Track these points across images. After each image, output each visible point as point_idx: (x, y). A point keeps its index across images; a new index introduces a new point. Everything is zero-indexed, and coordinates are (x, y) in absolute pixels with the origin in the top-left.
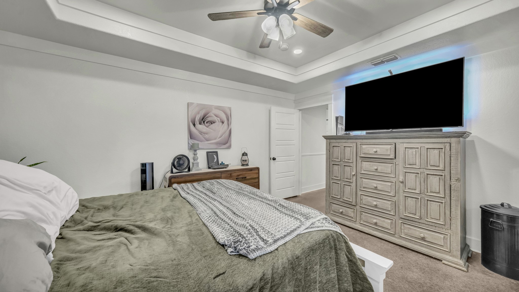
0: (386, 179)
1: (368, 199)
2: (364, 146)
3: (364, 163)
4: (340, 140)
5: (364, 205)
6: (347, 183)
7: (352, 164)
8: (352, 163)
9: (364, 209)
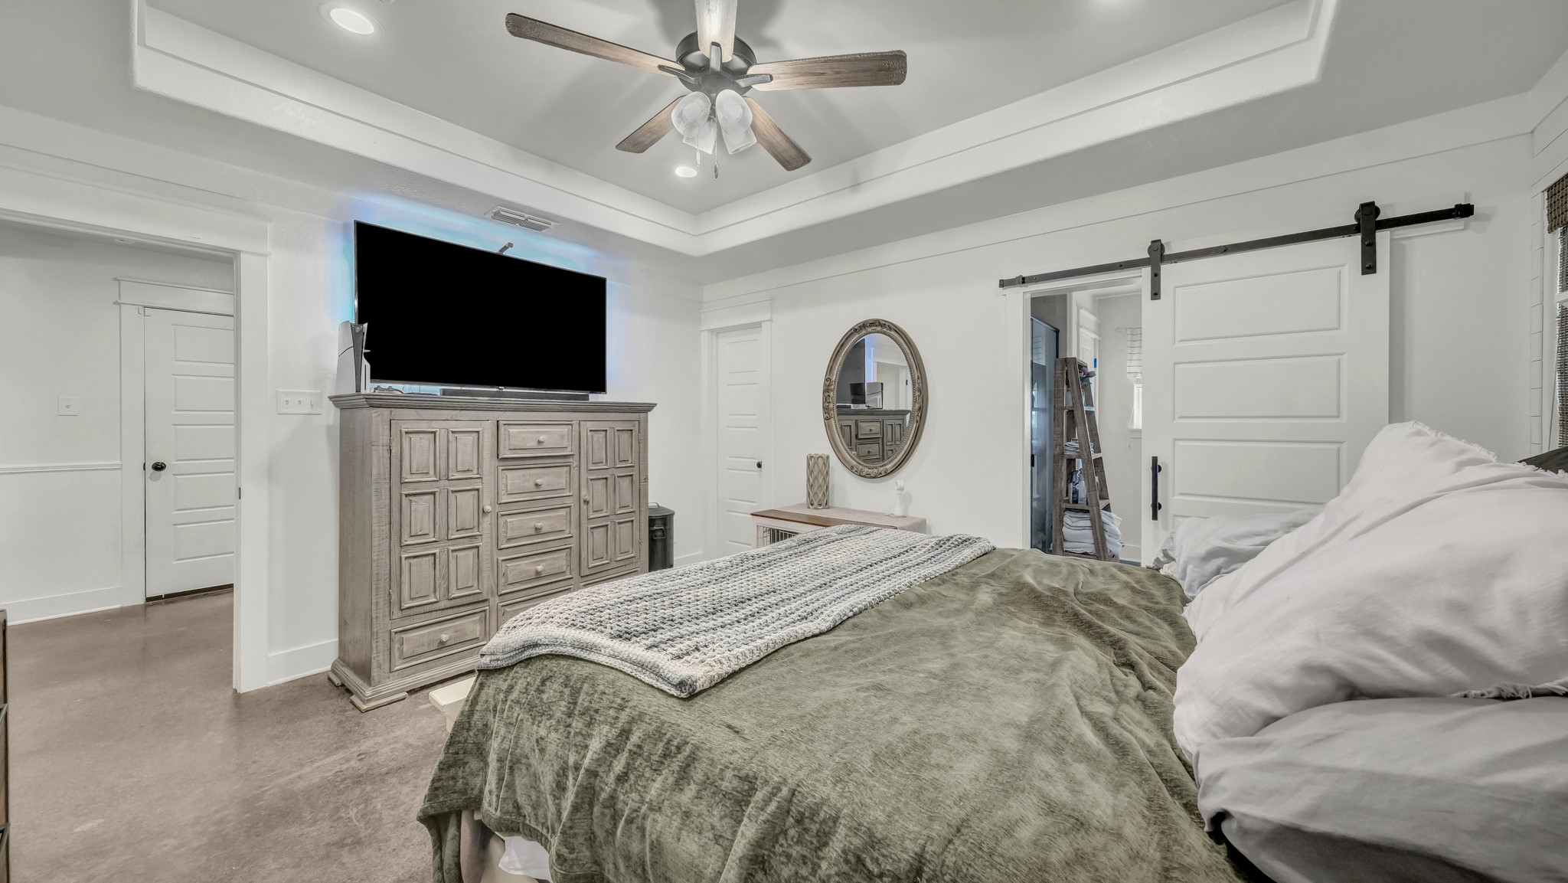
0: (557, 503)
1: (520, 565)
2: (513, 430)
3: (510, 474)
4: (434, 412)
5: (511, 587)
6: (464, 544)
7: (480, 484)
8: (480, 480)
9: (515, 594)
